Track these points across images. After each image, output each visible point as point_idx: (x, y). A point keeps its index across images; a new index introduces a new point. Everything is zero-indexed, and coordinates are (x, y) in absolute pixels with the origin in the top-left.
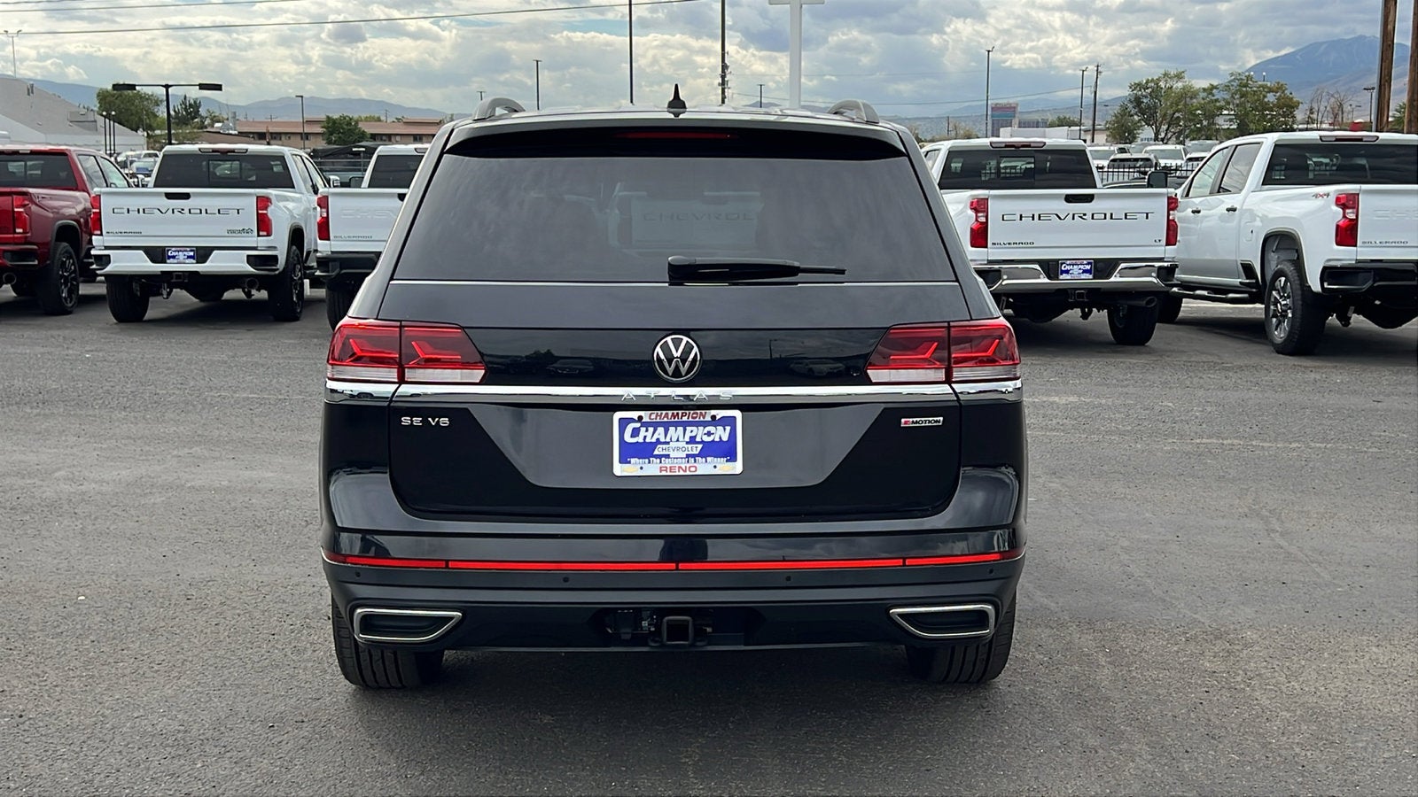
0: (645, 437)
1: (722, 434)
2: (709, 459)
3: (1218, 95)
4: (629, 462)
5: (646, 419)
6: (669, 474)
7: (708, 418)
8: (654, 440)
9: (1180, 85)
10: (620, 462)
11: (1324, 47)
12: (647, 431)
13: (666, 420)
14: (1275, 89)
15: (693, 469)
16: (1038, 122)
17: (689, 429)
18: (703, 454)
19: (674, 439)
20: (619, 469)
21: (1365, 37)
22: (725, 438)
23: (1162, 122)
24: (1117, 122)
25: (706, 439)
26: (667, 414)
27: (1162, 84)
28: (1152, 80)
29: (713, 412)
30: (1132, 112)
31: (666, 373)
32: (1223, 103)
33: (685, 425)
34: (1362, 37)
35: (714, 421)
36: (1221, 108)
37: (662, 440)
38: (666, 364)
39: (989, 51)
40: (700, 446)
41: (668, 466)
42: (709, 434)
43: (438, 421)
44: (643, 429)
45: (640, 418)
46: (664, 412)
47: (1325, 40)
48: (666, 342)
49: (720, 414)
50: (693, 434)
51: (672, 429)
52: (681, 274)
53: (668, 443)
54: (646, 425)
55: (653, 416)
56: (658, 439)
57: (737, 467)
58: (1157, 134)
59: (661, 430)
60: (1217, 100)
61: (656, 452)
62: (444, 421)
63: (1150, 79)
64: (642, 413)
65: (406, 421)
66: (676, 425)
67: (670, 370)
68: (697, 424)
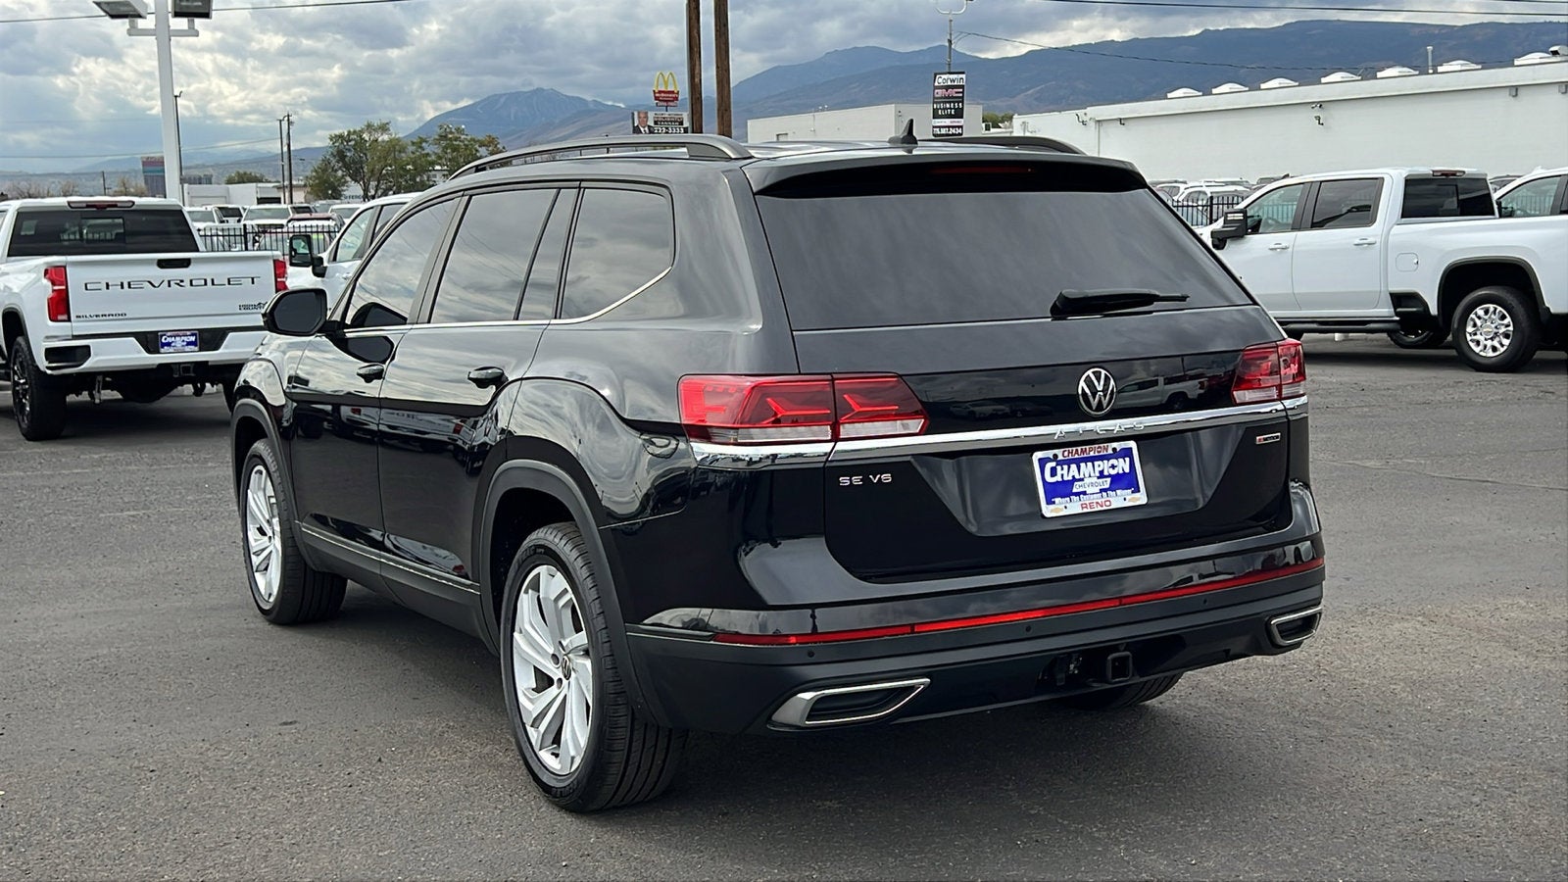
0: (1062, 475)
1: (1123, 465)
2: (1118, 492)
3: (429, 149)
4: (1054, 503)
5: (1060, 458)
6: (1089, 510)
7: (1110, 451)
8: (1070, 478)
9: (386, 137)
10: (1047, 504)
11: (502, 100)
12: (1062, 469)
13: (1076, 456)
14: (486, 143)
15: (1108, 503)
16: (200, 178)
17: (1096, 463)
18: (1112, 488)
19: (1087, 475)
20: (1048, 511)
21: (543, 90)
22: (1127, 470)
23: (370, 177)
24: (317, 178)
25: (1113, 472)
26: (1077, 450)
27: (366, 136)
28: (355, 132)
29: (1115, 445)
30: (336, 167)
31: (1090, 407)
32: (433, 157)
33: (1093, 459)
34: (539, 91)
35: (1116, 454)
36: (433, 164)
37: (1077, 477)
38: (1091, 399)
39: (176, 97)
40: (1109, 480)
41: (1087, 502)
42: (1113, 467)
43: (880, 478)
44: (1059, 468)
45: (1055, 456)
46: (1074, 449)
47: (503, 92)
48: (1088, 376)
49: (1118, 445)
50: (1101, 469)
51: (1083, 465)
52: (1066, 308)
53: (1082, 480)
54: (1061, 463)
55: (1066, 454)
56: (1073, 477)
57: (1141, 498)
58: (366, 190)
59: (1074, 467)
60: (428, 154)
61: (1075, 490)
62: (887, 478)
63: (352, 130)
64: (1056, 451)
65: (844, 481)
66: (1086, 460)
67: (1094, 403)
68: (1101, 458)
